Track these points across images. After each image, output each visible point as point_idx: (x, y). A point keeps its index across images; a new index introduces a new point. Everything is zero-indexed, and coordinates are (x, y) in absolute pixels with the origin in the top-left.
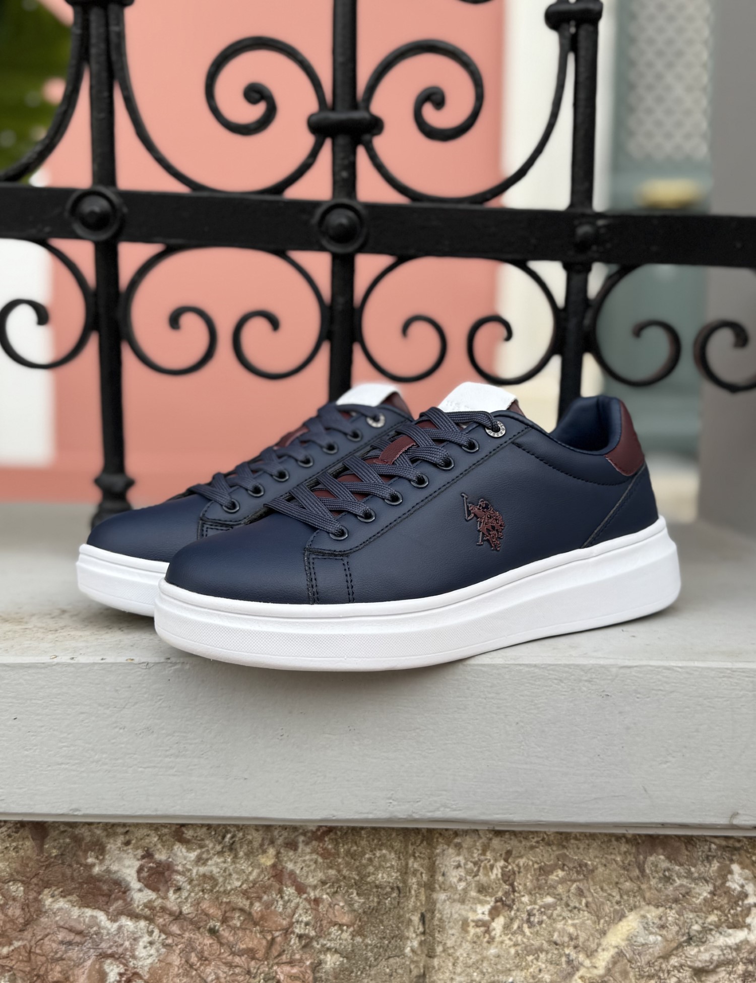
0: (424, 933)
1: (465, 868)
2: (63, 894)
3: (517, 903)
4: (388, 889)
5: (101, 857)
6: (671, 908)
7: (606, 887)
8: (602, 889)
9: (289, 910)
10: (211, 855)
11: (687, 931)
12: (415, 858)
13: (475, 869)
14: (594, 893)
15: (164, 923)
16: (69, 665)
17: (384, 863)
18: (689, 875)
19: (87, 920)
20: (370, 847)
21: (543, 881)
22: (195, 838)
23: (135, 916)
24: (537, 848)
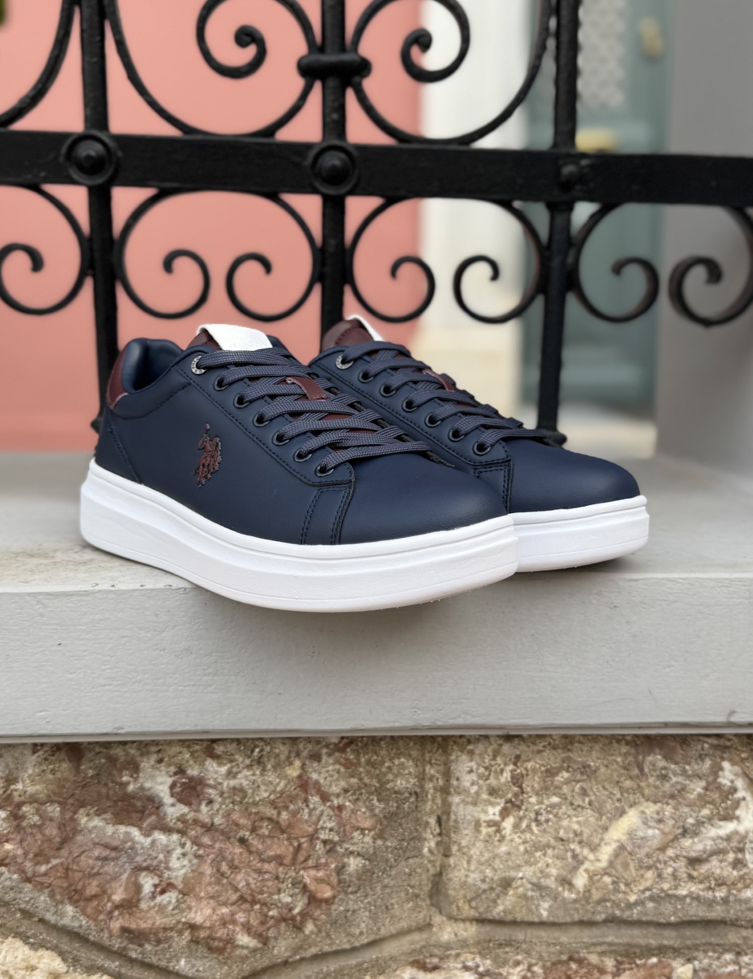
0: (440, 834)
1: (477, 773)
2: (98, 813)
3: (525, 804)
4: (407, 795)
5: (135, 775)
6: (668, 804)
7: (607, 786)
8: (604, 788)
9: (314, 818)
10: (241, 769)
11: (682, 824)
12: (431, 765)
13: (487, 773)
14: (597, 791)
15: (196, 835)
16: (110, 592)
17: (402, 771)
18: (684, 773)
19: (121, 836)
20: (389, 756)
21: (550, 783)
22: (225, 753)
23: (168, 830)
24: (544, 751)
